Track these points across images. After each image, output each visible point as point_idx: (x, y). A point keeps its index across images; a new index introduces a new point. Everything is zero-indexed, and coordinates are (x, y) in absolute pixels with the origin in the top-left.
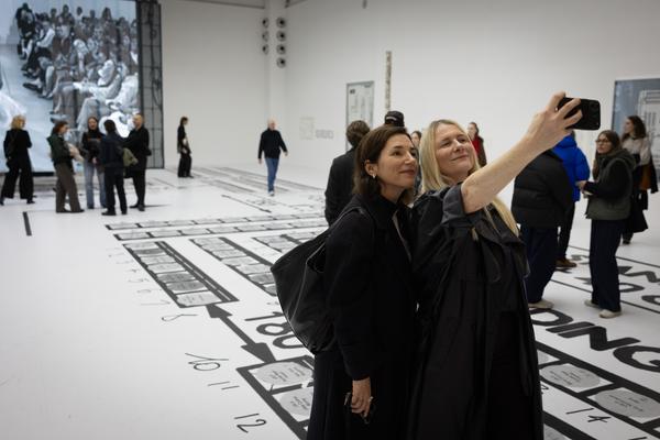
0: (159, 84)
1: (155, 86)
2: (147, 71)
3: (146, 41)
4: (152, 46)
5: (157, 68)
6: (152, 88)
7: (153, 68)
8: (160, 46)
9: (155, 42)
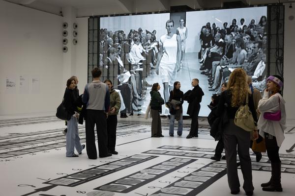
0: (281, 59)
1: (278, 61)
2: (273, 51)
3: (274, 31)
4: (277, 34)
5: (280, 49)
6: (277, 63)
7: (278, 49)
8: (283, 34)
9: (280, 32)
